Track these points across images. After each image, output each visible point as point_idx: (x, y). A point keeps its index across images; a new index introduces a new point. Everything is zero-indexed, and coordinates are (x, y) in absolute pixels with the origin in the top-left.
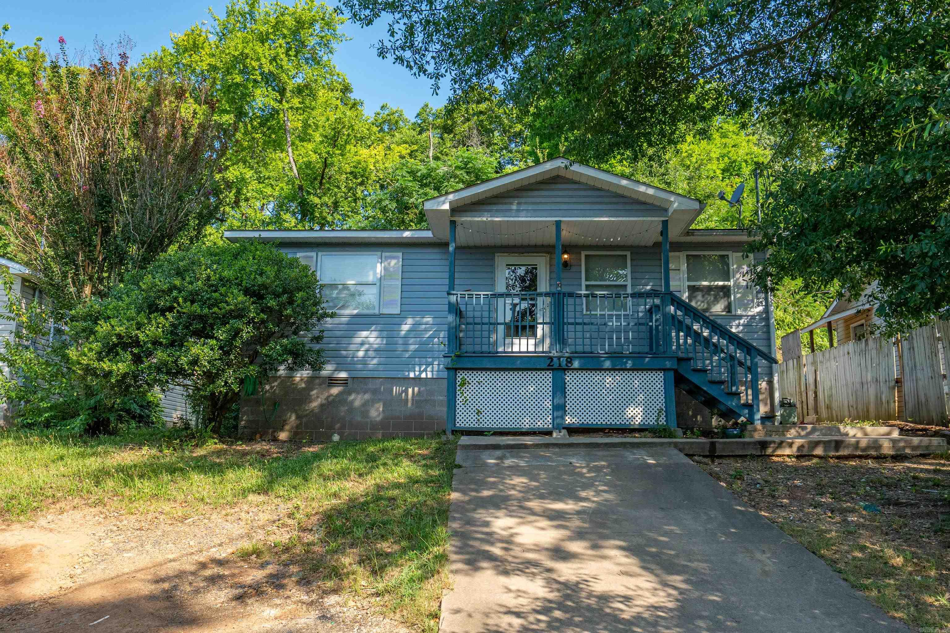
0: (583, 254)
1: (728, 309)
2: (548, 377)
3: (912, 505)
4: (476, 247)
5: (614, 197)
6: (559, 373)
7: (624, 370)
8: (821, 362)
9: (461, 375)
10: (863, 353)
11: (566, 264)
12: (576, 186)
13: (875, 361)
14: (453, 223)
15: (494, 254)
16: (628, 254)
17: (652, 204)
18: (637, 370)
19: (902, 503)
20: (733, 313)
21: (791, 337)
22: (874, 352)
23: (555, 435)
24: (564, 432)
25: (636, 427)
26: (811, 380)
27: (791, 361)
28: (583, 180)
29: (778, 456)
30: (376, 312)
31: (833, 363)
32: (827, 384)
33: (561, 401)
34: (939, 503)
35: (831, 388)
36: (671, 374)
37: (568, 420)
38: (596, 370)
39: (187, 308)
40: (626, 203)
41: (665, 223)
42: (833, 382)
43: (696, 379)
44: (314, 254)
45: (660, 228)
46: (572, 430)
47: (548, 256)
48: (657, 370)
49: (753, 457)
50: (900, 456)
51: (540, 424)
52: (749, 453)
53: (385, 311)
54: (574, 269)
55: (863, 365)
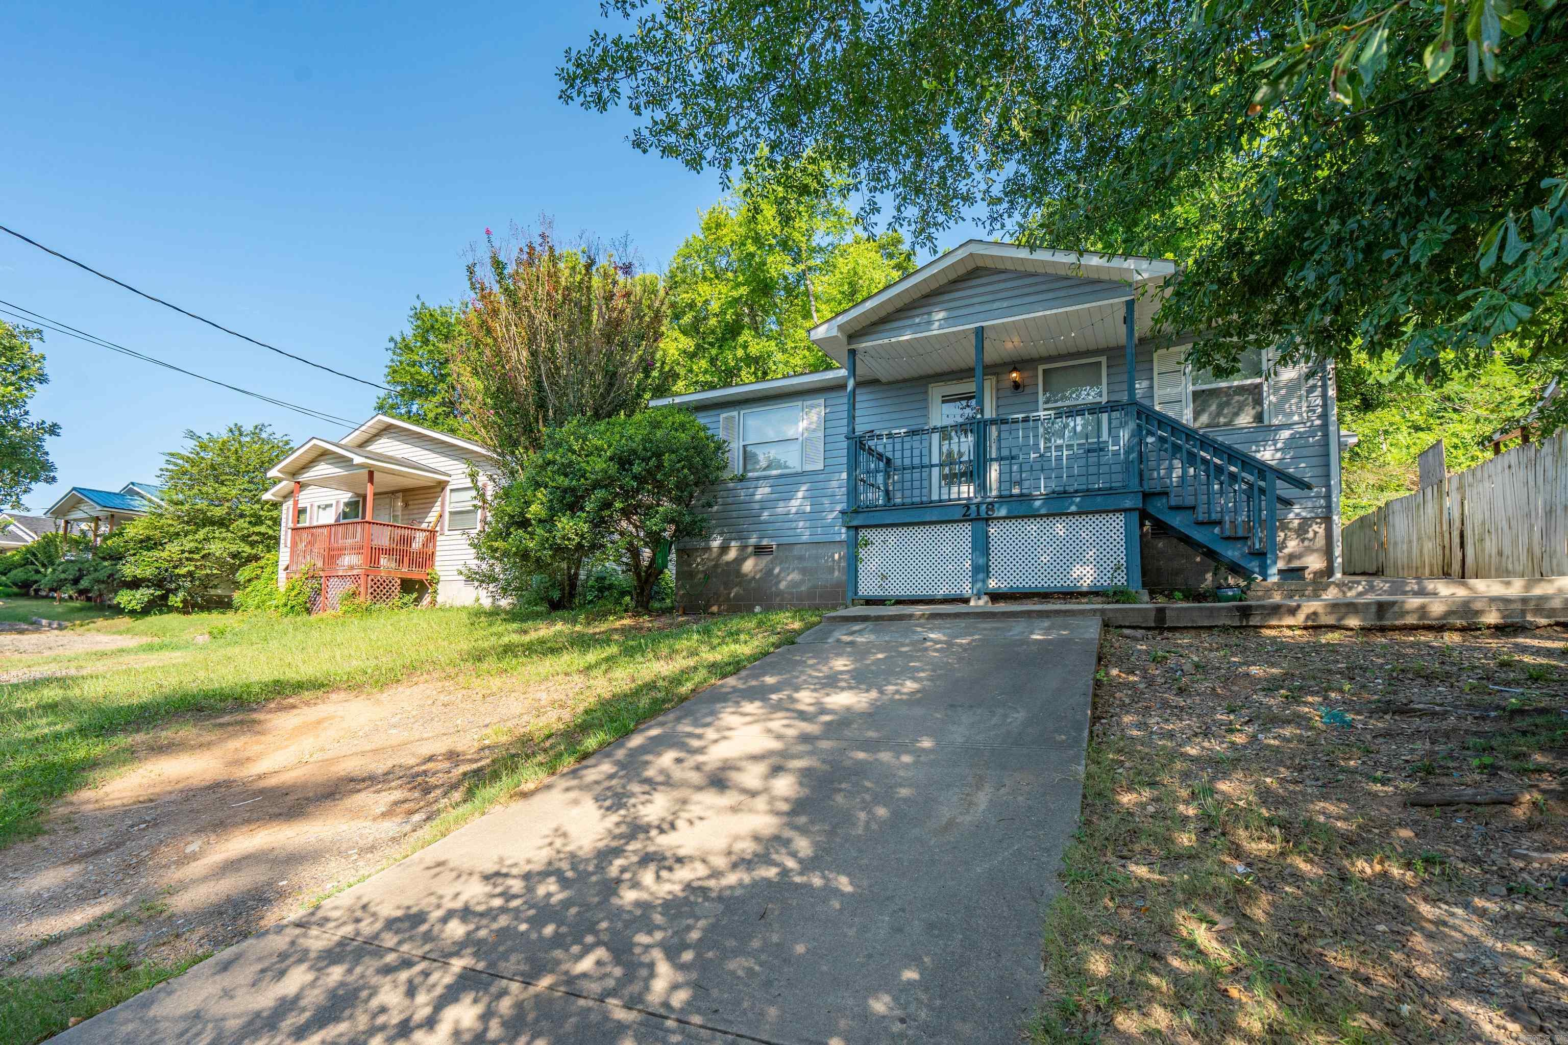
0: (1041, 369)
1: (1259, 418)
2: (965, 531)
3: (1434, 714)
4: (905, 381)
5: (1052, 281)
6: (982, 524)
7: (1067, 514)
8: (1470, 485)
9: (862, 533)
10: (1533, 463)
11: (1016, 386)
12: (1003, 276)
13: (1551, 473)
14: (853, 353)
15: (926, 385)
16: (1103, 359)
17: (1110, 281)
18: (1087, 513)
19: (1414, 711)
20: (1266, 422)
21: (1430, 454)
22: (1549, 460)
23: (972, 603)
24: (985, 598)
25: (1085, 589)
26: (1456, 515)
27: (1429, 490)
28: (1009, 266)
29: (1270, 627)
30: (799, 470)
31: (1487, 484)
32: (1478, 518)
33: (982, 561)
34: (1493, 714)
35: (1483, 523)
36: (1135, 516)
37: (992, 584)
38: (1028, 517)
39: (561, 480)
40: (1071, 287)
41: (1130, 305)
42: (1487, 514)
43: (1177, 521)
44: (735, 413)
45: (1122, 312)
46: (995, 597)
47: (994, 379)
48: (1114, 511)
49: (1225, 629)
50: (1512, 625)
51: (954, 591)
52: (1220, 623)
53: (808, 468)
54: (1028, 390)
55: (1531, 483)
